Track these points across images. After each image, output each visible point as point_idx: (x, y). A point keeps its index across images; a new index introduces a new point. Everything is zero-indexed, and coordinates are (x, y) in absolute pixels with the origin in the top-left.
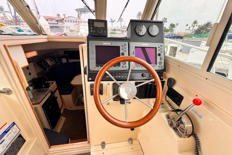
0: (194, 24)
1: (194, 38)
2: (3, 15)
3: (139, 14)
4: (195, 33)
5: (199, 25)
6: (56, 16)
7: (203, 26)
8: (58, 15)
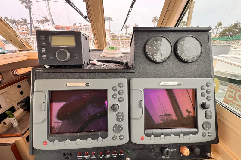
0: (218, 26)
1: (218, 41)
2: (26, 26)
3: (155, 18)
4: (220, 36)
5: (224, 27)
6: (72, 25)
7: (229, 28)
8: (75, 24)
